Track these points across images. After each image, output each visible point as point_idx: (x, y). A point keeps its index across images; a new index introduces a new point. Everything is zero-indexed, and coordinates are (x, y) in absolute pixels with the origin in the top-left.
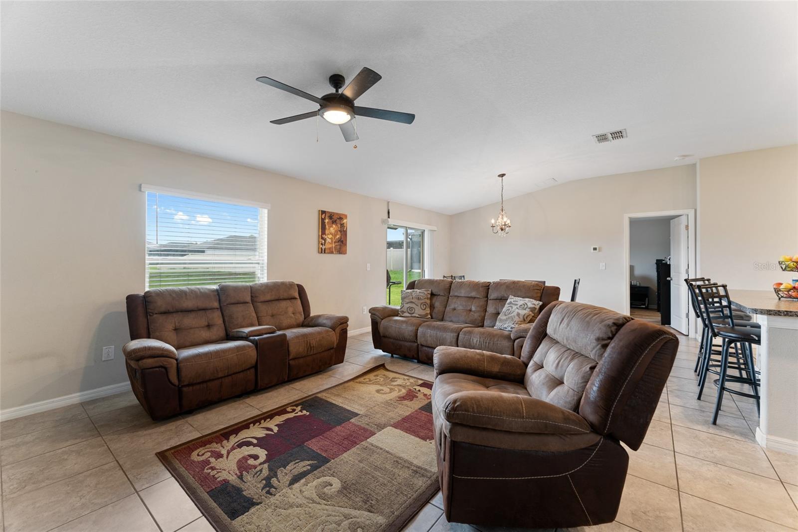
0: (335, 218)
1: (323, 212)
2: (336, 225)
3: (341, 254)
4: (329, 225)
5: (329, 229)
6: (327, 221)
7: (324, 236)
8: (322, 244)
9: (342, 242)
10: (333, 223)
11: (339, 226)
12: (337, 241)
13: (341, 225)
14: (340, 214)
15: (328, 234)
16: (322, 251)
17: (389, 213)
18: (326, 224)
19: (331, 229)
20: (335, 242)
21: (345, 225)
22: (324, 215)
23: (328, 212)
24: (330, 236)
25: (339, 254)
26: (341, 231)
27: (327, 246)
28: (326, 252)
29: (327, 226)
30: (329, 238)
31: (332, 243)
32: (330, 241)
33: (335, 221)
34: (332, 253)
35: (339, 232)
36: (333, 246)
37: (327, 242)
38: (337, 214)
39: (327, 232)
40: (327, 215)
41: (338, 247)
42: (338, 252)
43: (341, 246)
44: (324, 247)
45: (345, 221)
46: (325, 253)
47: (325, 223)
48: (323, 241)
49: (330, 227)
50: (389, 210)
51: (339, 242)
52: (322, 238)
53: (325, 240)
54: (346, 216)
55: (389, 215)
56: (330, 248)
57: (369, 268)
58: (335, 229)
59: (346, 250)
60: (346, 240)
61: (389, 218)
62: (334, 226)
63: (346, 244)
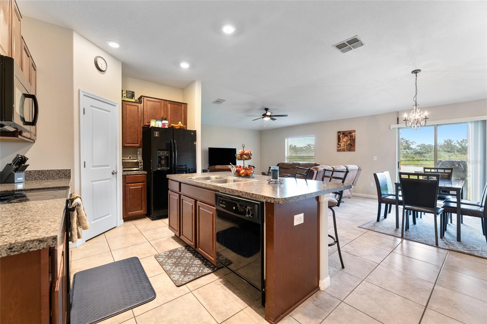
0: (346, 134)
1: (339, 132)
3: (351, 151)
4: (343, 137)
6: (341, 136)
7: (339, 143)
8: (338, 147)
9: (351, 145)
10: (345, 136)
11: (349, 137)
13: (351, 136)
14: (350, 131)
15: (342, 142)
17: (398, 119)
18: (341, 137)
19: (344, 139)
20: (346, 146)
21: (354, 136)
22: (340, 133)
23: (342, 131)
24: (344, 143)
25: (350, 151)
26: (350, 140)
27: (341, 148)
28: (341, 151)
29: (341, 139)
31: (344, 146)
32: (343, 145)
33: (347, 135)
34: (345, 151)
35: (349, 140)
36: (345, 147)
37: (341, 146)
38: (348, 131)
39: (341, 141)
40: (341, 133)
41: (349, 148)
42: (348, 150)
43: (351, 147)
44: (339, 149)
45: (353, 134)
46: (340, 151)
47: (340, 137)
48: (339, 146)
49: (343, 139)
50: (398, 118)
51: (349, 145)
52: (338, 144)
53: (340, 145)
54: (354, 131)
55: (398, 121)
56: (343, 149)
57: (375, 158)
58: (347, 139)
59: (355, 149)
60: (355, 144)
61: (398, 124)
62: (346, 138)
63: (354, 146)
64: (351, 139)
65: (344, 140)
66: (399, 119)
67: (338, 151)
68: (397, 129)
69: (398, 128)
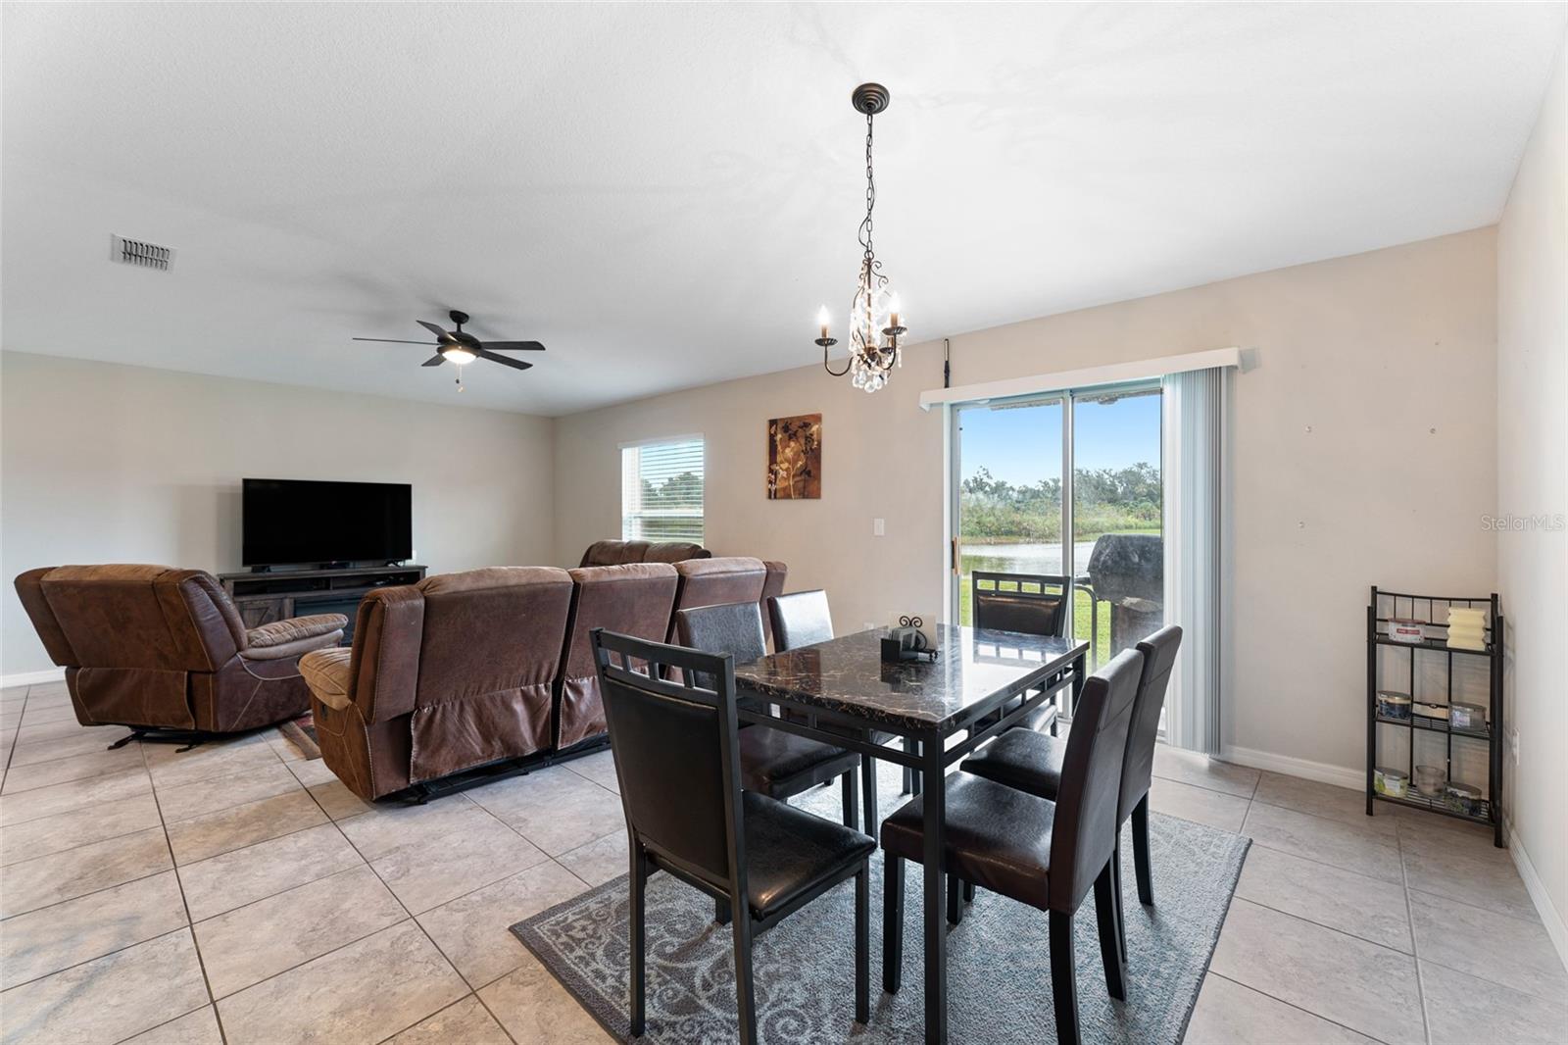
0: (794, 428)
1: (773, 423)
2: (797, 440)
3: (808, 497)
4: (784, 444)
5: (783, 452)
6: (779, 436)
7: (775, 467)
8: (771, 482)
9: (809, 473)
10: (790, 438)
11: (803, 441)
12: (798, 473)
13: (806, 438)
14: (804, 417)
15: (782, 462)
16: (772, 495)
17: (947, 371)
18: (778, 443)
19: (787, 450)
20: (794, 476)
21: (815, 436)
22: (775, 427)
23: (781, 419)
24: (785, 465)
25: (804, 498)
26: (805, 452)
27: (780, 484)
28: (778, 496)
29: (779, 448)
30: (782, 469)
31: (788, 479)
32: (784, 474)
33: (795, 434)
34: (788, 496)
35: (802, 454)
36: (791, 483)
37: (779, 476)
38: (799, 418)
39: (779, 459)
40: (780, 425)
41: (801, 485)
42: (799, 494)
43: (807, 481)
44: (774, 487)
45: (815, 428)
46: (775, 497)
47: (775, 441)
48: (773, 477)
49: (784, 448)
50: (947, 363)
51: (801, 474)
52: (771, 471)
53: (776, 474)
54: (818, 418)
55: (947, 378)
56: (784, 489)
57: (880, 528)
58: (795, 450)
59: (819, 489)
60: (819, 468)
61: (947, 386)
62: (792, 444)
63: (818, 478)
64: (808, 448)
65: (789, 453)
66: (951, 369)
67: (770, 497)
68: (946, 410)
69: (952, 405)
